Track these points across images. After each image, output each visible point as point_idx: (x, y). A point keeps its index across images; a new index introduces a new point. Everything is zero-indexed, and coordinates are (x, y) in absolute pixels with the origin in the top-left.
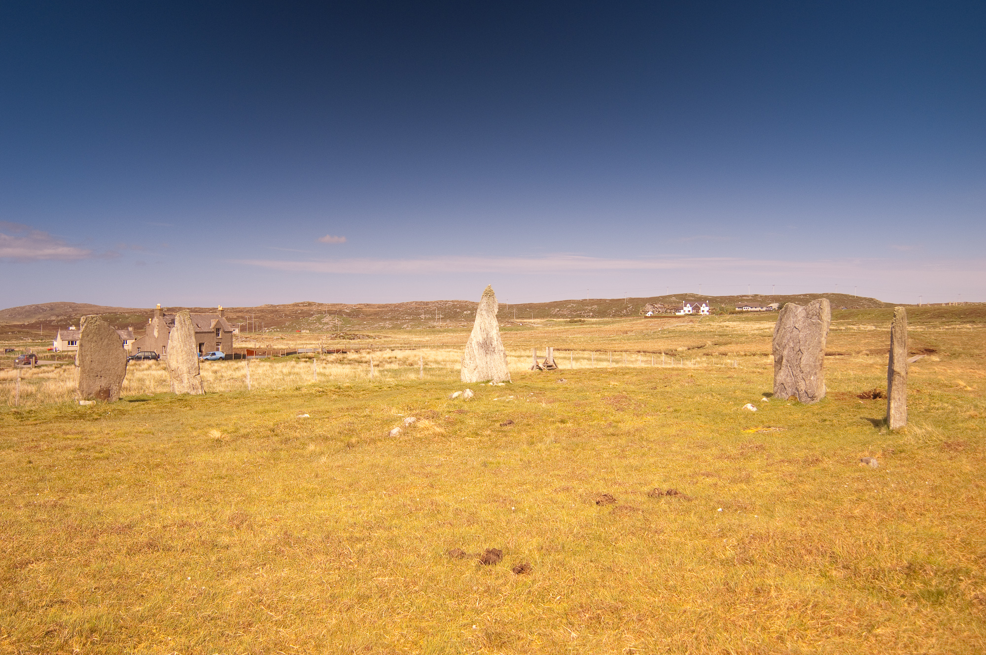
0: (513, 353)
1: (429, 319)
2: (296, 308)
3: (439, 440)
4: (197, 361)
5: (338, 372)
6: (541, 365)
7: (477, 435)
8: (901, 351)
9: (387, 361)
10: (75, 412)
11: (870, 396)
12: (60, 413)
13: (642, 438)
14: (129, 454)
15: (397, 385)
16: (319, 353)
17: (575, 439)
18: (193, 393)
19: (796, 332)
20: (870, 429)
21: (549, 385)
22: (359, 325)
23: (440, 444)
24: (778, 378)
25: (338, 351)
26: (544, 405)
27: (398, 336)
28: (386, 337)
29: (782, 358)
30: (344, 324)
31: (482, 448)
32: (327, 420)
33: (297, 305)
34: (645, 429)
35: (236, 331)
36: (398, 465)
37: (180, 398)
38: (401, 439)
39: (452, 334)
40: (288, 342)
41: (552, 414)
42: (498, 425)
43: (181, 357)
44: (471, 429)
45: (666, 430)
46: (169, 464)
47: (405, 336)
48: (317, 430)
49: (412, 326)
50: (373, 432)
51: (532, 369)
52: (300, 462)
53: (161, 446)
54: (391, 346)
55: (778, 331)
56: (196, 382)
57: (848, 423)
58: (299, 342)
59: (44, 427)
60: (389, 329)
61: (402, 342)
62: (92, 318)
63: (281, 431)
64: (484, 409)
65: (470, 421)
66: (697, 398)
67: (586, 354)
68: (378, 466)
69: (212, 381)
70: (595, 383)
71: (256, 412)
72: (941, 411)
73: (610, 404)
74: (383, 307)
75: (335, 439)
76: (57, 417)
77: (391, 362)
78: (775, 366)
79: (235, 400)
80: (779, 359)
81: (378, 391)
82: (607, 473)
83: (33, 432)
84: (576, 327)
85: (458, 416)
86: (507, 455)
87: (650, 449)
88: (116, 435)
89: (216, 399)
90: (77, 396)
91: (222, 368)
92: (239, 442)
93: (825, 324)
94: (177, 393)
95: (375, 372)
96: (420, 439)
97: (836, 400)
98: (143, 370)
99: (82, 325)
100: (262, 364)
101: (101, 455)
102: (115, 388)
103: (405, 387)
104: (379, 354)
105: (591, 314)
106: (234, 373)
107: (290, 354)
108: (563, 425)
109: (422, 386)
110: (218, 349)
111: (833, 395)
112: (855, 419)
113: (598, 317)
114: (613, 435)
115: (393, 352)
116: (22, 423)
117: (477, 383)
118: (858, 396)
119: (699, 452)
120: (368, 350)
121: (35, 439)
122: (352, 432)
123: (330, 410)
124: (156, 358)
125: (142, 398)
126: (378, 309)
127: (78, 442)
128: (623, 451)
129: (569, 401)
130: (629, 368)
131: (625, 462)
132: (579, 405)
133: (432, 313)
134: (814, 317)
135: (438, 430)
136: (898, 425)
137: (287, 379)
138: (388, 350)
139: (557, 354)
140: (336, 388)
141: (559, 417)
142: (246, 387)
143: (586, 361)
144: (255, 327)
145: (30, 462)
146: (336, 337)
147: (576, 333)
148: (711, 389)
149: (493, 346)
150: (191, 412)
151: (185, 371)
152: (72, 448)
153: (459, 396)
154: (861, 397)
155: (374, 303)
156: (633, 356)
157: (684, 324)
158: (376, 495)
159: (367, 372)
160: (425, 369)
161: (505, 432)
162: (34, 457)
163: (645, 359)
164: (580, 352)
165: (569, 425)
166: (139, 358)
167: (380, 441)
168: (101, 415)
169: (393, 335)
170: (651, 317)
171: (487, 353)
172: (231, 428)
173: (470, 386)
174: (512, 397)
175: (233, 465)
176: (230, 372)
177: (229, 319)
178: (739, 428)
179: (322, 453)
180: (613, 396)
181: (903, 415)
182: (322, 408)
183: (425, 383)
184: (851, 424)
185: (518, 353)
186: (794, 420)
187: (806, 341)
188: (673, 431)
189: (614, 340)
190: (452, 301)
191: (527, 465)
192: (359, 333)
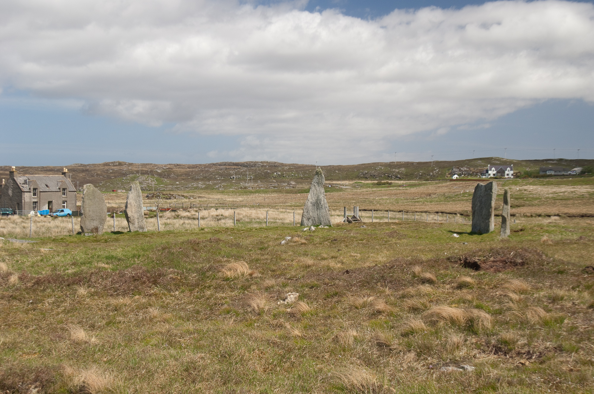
1: (241, 180)
22: (172, 185)
33: (107, 164)
49: (224, 186)
105: (399, 176)
113: (405, 180)
115: (218, 210)
133: (243, 174)
147: (383, 196)
170: (457, 180)
192: (175, 193)
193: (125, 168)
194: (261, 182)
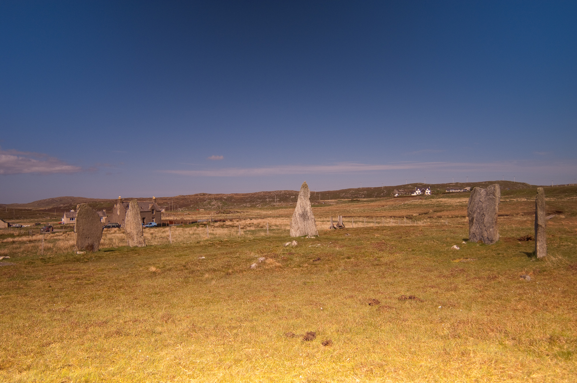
0: (319, 220)
1: (271, 201)
2: (196, 197)
3: (279, 270)
4: (142, 228)
5: (221, 232)
6: (335, 226)
7: (300, 266)
8: (542, 213)
9: (248, 226)
10: (75, 258)
11: (525, 239)
12: (66, 258)
13: (394, 266)
14: (104, 281)
15: (254, 239)
16: (209, 222)
17: (355, 268)
18: (140, 246)
19: (480, 204)
20: (525, 258)
21: (340, 237)
22: (232, 205)
23: (279, 272)
24: (472, 230)
25: (220, 221)
26: (338, 249)
27: (254, 211)
28: (247, 212)
29: (473, 219)
30: (223, 205)
31: (303, 274)
32: (215, 260)
33: (197, 195)
34: (396, 261)
35: (163, 211)
36: (255, 285)
37: (132, 249)
38: (257, 270)
39: (284, 210)
40: (192, 216)
41: (342, 254)
42: (311, 260)
43: (133, 226)
44: (296, 263)
45: (408, 262)
46: (127, 286)
47: (258, 211)
48: (210, 266)
49: (262, 205)
50: (241, 266)
51: (330, 228)
52: (200, 284)
53: (122, 276)
54: (250, 217)
55: (470, 203)
56: (141, 240)
57: (513, 255)
58: (198, 216)
59: (57, 267)
60: (249, 207)
61: (256, 214)
62: (83, 205)
63: (189, 267)
64: (303, 252)
65: (295, 259)
66: (425, 243)
67: (361, 219)
68: (244, 286)
69: (150, 239)
70: (366, 235)
71: (175, 256)
72: (567, 247)
73: (375, 247)
74: (245, 195)
75: (220, 271)
76: (64, 261)
77: (250, 226)
78: (470, 223)
79: (163, 250)
80: (471, 219)
81: (244, 243)
82: (374, 287)
83: (51, 270)
84: (355, 204)
85: (289, 256)
86: (317, 278)
87: (399, 272)
88: (98, 271)
89: (152, 249)
90: (76, 249)
91: (156, 231)
92: (166, 273)
93: (497, 199)
94: (131, 246)
95: (241, 232)
96: (268, 269)
97: (505, 242)
98: (112, 234)
99: (78, 210)
100: (178, 229)
101: (89, 282)
102: (96, 244)
103: (258, 240)
104: (243, 221)
105: (363, 196)
106: (162, 234)
107: (194, 223)
108: (348, 260)
109: (268, 240)
110: (153, 221)
111: (503, 239)
112: (517, 253)
113: (367, 198)
114: (377, 265)
115: (252, 220)
116: (45, 265)
117: (299, 237)
118: (518, 239)
119: (427, 273)
120: (237, 220)
121: (52, 274)
122: (229, 266)
123: (216, 254)
124: (119, 226)
125: (111, 249)
126: (242, 196)
127: (76, 275)
128: (383, 274)
129: (352, 246)
130: (386, 227)
131: (385, 280)
132: (358, 248)
133: (273, 198)
134: (491, 195)
135: (278, 264)
136: (542, 256)
137: (192, 237)
138: (248, 219)
139: (344, 219)
140: (220, 242)
141: (346, 255)
142: (169, 242)
143: (361, 223)
144: (174, 208)
145: (50, 287)
146: (219, 213)
147: (355, 208)
148: (433, 237)
149: (308, 216)
150: (139, 257)
151: (135, 234)
152: (73, 278)
153: (289, 244)
154: (520, 240)
155: (240, 193)
156: (388, 219)
157: (416, 201)
158: (244, 302)
159: (237, 232)
160: (269, 230)
161: (316, 264)
162: (53, 284)
163: (395, 221)
164: (357, 218)
165: (352, 260)
166: (109, 227)
167: (245, 271)
168: (88, 260)
169: (251, 211)
170: (398, 197)
171: (304, 220)
172: (161, 265)
173: (295, 239)
174: (319, 244)
175: (163, 287)
176: (160, 234)
177: (159, 204)
178: (450, 259)
179: (212, 279)
180: (377, 242)
181: (544, 250)
182: (212, 253)
183: (270, 238)
184: (514, 256)
185: (322, 219)
186: (481, 254)
187: (487, 209)
188: (412, 262)
189: (377, 210)
190: (284, 191)
191: (329, 283)
192: (232, 210)
193: (206, 197)
194: (283, 202)
